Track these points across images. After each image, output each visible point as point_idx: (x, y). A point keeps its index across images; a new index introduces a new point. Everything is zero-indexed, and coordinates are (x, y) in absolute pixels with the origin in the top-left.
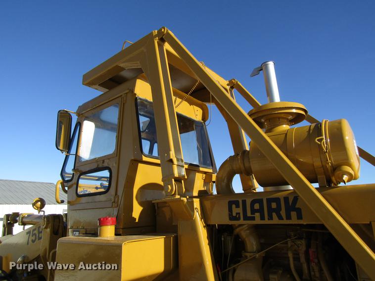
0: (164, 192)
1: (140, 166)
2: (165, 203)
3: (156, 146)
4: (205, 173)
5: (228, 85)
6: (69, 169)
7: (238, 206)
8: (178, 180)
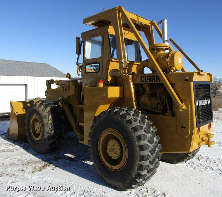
0: (119, 72)
1: (111, 62)
2: (120, 76)
3: (115, 50)
4: (137, 65)
5: (150, 23)
6: (81, 61)
7: (143, 78)
8: (125, 69)
